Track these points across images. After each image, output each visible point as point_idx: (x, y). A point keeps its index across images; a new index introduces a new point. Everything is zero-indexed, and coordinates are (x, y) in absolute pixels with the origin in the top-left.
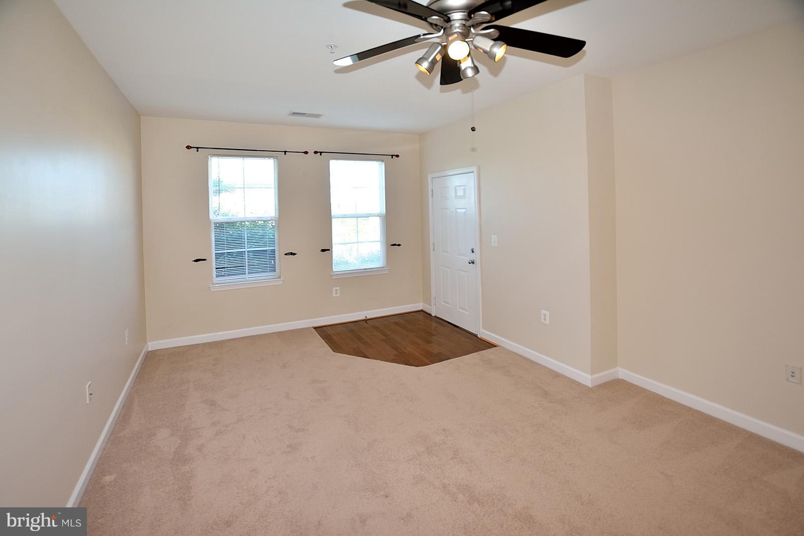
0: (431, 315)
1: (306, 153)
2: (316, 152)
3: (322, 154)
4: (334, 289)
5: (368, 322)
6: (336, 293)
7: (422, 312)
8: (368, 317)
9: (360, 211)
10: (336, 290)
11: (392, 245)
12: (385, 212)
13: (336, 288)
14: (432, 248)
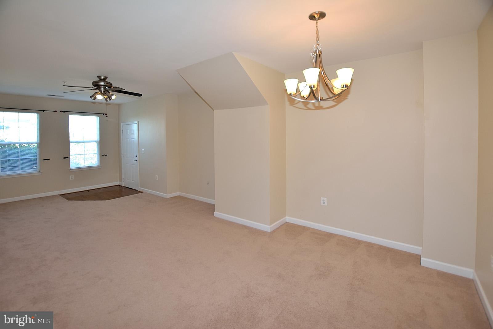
0: (122, 186)
1: (56, 111)
2: (61, 111)
3: (65, 112)
4: (71, 176)
5: (90, 191)
6: (72, 178)
7: (118, 186)
8: (90, 189)
9: (85, 140)
10: (72, 177)
11: (103, 155)
12: (99, 140)
13: (72, 176)
14: (122, 156)
